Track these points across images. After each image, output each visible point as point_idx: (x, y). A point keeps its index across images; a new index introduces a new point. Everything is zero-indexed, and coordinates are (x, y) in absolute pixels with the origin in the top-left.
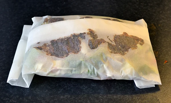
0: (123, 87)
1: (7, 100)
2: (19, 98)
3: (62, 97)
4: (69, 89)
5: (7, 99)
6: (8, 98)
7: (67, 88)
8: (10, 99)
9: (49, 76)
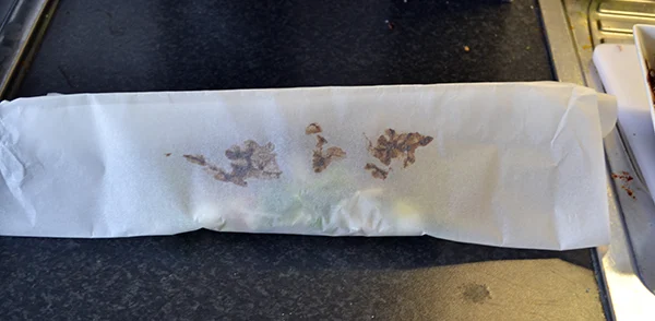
0: (413, 259)
1: (162, 276)
2: (190, 271)
3: (282, 275)
4: (297, 256)
5: (163, 272)
6: (166, 270)
7: (293, 255)
8: (171, 272)
9: (223, 230)
